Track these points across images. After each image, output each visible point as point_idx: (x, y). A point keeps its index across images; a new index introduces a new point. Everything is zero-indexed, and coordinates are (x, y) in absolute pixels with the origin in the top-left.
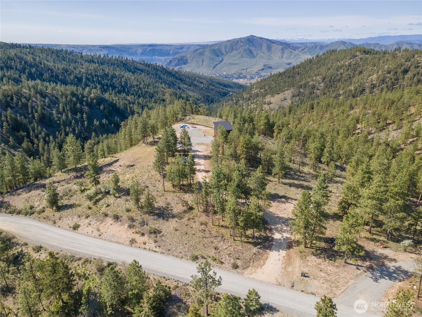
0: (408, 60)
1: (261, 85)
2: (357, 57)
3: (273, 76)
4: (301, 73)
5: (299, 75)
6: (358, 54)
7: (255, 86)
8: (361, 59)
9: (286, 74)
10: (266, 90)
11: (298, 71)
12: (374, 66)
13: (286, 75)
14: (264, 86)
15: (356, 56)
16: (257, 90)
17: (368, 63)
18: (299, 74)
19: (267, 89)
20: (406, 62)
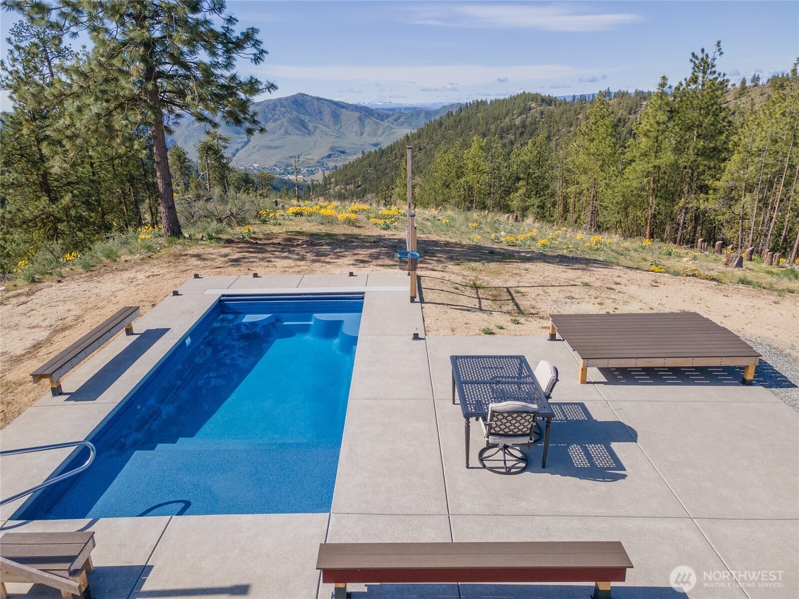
0: (633, 111)
1: (346, 175)
2: (533, 111)
3: (368, 156)
4: (424, 147)
5: (423, 152)
6: (533, 105)
7: (333, 180)
8: (542, 113)
9: (394, 152)
10: (359, 186)
11: (419, 143)
12: (571, 126)
13: (396, 154)
14: (354, 177)
15: (530, 109)
16: (339, 186)
17: (558, 120)
18: (421, 150)
19: (360, 183)
20: (630, 114)
